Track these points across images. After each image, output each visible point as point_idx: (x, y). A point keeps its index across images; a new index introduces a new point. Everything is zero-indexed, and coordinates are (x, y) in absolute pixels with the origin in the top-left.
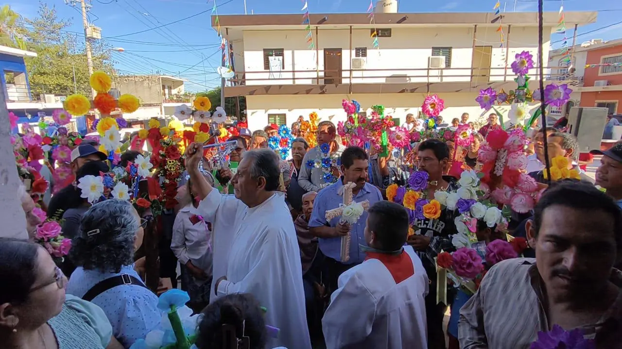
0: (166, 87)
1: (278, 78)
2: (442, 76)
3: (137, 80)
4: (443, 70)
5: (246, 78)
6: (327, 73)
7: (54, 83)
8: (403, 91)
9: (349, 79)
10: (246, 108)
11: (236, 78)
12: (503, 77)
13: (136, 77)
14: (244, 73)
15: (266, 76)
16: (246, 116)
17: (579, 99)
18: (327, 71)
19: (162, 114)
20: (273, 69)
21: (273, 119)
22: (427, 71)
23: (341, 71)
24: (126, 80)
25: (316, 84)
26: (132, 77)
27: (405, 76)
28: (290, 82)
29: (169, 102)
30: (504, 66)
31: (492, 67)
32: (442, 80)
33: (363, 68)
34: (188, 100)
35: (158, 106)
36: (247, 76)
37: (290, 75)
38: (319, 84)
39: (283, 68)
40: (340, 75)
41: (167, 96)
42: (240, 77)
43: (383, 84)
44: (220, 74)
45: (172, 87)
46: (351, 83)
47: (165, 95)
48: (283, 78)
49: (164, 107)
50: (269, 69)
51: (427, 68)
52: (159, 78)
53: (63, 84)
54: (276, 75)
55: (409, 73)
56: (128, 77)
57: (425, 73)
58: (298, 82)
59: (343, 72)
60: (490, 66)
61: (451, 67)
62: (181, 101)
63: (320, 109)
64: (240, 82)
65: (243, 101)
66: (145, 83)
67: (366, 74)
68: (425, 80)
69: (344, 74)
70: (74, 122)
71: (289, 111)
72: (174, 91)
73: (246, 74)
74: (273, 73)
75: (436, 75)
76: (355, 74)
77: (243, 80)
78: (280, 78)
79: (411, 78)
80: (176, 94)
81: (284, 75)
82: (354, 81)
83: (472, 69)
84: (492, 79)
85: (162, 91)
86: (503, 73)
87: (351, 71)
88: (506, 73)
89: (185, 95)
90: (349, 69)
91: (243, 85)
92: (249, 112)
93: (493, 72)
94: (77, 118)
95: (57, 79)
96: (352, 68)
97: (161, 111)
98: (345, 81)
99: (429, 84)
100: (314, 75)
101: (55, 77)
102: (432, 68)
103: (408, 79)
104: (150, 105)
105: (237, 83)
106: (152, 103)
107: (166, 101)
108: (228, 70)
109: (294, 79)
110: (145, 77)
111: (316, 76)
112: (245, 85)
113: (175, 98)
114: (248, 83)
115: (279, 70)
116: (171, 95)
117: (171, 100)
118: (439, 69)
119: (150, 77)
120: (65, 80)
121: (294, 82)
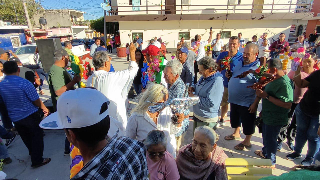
0: (73, 16)
1: (138, 10)
2: (235, 10)
3: (55, 12)
4: (236, 6)
5: (118, 10)
6: (167, 7)
7: (5, 13)
8: (212, 19)
9: (180, 11)
10: (119, 29)
11: (112, 10)
12: (271, 10)
13: (55, 10)
14: (117, 7)
15: (130, 9)
16: (119, 34)
17: (306, 24)
18: (167, 6)
19: (71, 32)
20: (134, 4)
21: (135, 35)
22: (227, 6)
23: (175, 6)
24: (49, 12)
25: (161, 14)
26: (52, 10)
27: (214, 10)
28: (145, 13)
29: (75, 26)
30: (272, 4)
31: (264, 4)
32: (235, 12)
33: (189, 4)
34: (86, 24)
35: (69, 28)
36: (119, 9)
37: (145, 8)
38: (163, 14)
39: (141, 4)
40: (175, 8)
41: (74, 22)
42: (115, 10)
43: (200, 14)
44: (102, 7)
45: (77, 17)
46: (181, 13)
47: (73, 21)
48: (141, 10)
49: (73, 29)
50: (132, 5)
51: (227, 4)
52: (68, 11)
53: (10, 14)
54: (136, 9)
55: (215, 8)
56: (50, 10)
57: (225, 7)
58: (150, 13)
59: (176, 7)
60: (263, 4)
61: (241, 4)
62: (82, 25)
63: (163, 30)
64: (115, 13)
65: (117, 24)
66: (61, 14)
67: (191, 8)
68: (225, 12)
69: (177, 8)
70: (18, 37)
71: (145, 31)
72: (78, 19)
73: (118, 8)
74: (135, 7)
75: (232, 9)
76: (184, 8)
77: (117, 11)
78: (139, 10)
79: (217, 11)
80: (79, 21)
81: (141, 9)
82: (183, 13)
83: (253, 5)
84: (264, 11)
85: (71, 19)
86: (271, 8)
87: (181, 6)
88: (272, 8)
89: (85, 21)
90: (180, 5)
91: (116, 15)
92: (121, 32)
93: (264, 7)
94: (19, 35)
95: (6, 11)
96: (182, 4)
97: (71, 31)
98: (178, 13)
99: (227, 15)
100: (159, 8)
101: (5, 10)
102: (230, 4)
103: (215, 11)
104: (64, 27)
105: (113, 14)
106: (65, 26)
107: (73, 25)
108: (107, 5)
109: (147, 11)
110: (60, 10)
111: (160, 9)
112: (118, 15)
113: (79, 23)
114: (120, 14)
115: (138, 5)
116: (76, 21)
117: (77, 25)
118: (234, 5)
119: (63, 10)
120: (11, 12)
121: (147, 13)
